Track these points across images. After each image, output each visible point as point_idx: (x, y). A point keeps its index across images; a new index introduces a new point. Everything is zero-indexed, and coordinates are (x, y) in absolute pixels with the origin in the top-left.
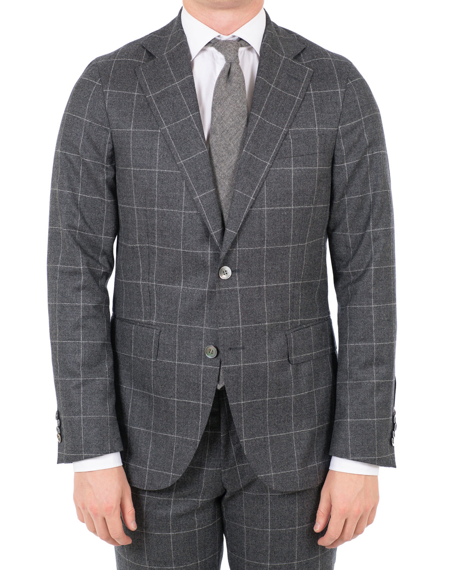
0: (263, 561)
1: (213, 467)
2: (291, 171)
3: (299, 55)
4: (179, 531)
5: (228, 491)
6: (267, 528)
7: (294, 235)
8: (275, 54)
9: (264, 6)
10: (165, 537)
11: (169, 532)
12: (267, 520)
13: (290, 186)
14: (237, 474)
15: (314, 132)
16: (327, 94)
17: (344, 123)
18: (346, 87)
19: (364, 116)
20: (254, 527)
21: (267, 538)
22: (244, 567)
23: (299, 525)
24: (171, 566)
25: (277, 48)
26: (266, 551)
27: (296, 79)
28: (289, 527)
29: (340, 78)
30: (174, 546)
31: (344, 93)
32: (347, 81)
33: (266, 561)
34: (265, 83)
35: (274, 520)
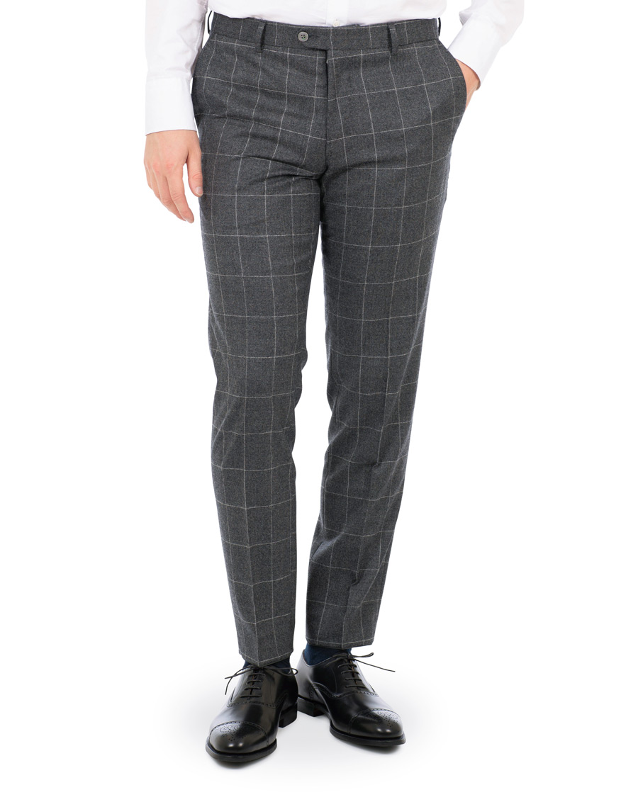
0: (364, 244)
1: (318, 136)
4: (273, 194)
5: (331, 167)
6: (371, 205)
10: (258, 200)
11: (264, 194)
12: (372, 197)
14: (343, 147)
20: (357, 205)
21: (371, 217)
22: (341, 252)
23: (405, 205)
24: (264, 234)
26: (368, 231)
28: (395, 205)
30: (268, 210)
33: (367, 243)
35: (380, 197)
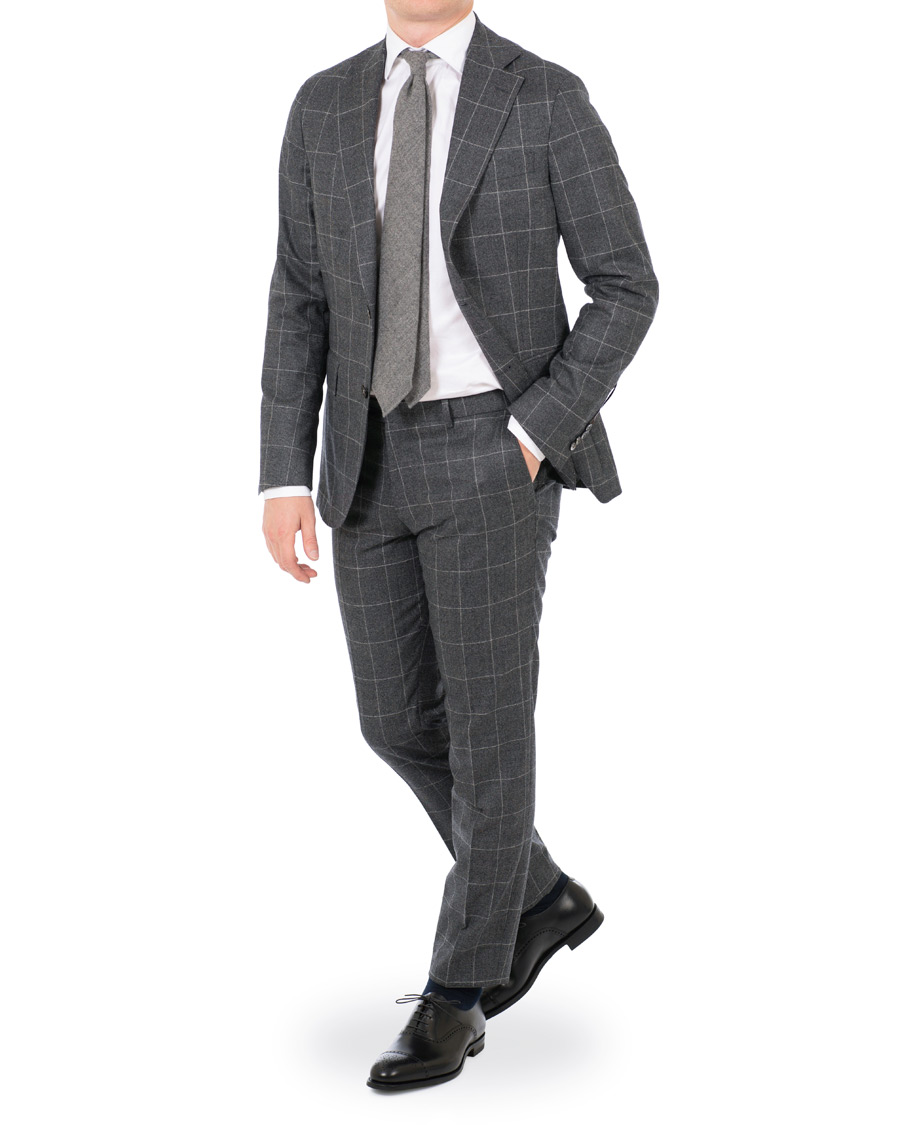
1: (386, 504)
2: (496, 195)
3: (511, 63)
7: (510, 261)
8: (483, 68)
9: (474, 9)
13: (497, 211)
15: (519, 151)
16: (535, 107)
17: (555, 138)
18: (555, 99)
19: (579, 129)
24: (360, 604)
25: (486, 60)
27: (503, 91)
29: (549, 89)
30: (361, 582)
31: (553, 105)
32: (558, 92)
34: (468, 103)
